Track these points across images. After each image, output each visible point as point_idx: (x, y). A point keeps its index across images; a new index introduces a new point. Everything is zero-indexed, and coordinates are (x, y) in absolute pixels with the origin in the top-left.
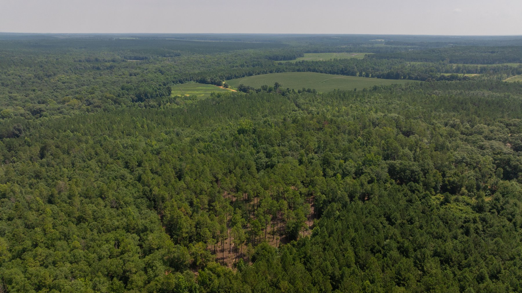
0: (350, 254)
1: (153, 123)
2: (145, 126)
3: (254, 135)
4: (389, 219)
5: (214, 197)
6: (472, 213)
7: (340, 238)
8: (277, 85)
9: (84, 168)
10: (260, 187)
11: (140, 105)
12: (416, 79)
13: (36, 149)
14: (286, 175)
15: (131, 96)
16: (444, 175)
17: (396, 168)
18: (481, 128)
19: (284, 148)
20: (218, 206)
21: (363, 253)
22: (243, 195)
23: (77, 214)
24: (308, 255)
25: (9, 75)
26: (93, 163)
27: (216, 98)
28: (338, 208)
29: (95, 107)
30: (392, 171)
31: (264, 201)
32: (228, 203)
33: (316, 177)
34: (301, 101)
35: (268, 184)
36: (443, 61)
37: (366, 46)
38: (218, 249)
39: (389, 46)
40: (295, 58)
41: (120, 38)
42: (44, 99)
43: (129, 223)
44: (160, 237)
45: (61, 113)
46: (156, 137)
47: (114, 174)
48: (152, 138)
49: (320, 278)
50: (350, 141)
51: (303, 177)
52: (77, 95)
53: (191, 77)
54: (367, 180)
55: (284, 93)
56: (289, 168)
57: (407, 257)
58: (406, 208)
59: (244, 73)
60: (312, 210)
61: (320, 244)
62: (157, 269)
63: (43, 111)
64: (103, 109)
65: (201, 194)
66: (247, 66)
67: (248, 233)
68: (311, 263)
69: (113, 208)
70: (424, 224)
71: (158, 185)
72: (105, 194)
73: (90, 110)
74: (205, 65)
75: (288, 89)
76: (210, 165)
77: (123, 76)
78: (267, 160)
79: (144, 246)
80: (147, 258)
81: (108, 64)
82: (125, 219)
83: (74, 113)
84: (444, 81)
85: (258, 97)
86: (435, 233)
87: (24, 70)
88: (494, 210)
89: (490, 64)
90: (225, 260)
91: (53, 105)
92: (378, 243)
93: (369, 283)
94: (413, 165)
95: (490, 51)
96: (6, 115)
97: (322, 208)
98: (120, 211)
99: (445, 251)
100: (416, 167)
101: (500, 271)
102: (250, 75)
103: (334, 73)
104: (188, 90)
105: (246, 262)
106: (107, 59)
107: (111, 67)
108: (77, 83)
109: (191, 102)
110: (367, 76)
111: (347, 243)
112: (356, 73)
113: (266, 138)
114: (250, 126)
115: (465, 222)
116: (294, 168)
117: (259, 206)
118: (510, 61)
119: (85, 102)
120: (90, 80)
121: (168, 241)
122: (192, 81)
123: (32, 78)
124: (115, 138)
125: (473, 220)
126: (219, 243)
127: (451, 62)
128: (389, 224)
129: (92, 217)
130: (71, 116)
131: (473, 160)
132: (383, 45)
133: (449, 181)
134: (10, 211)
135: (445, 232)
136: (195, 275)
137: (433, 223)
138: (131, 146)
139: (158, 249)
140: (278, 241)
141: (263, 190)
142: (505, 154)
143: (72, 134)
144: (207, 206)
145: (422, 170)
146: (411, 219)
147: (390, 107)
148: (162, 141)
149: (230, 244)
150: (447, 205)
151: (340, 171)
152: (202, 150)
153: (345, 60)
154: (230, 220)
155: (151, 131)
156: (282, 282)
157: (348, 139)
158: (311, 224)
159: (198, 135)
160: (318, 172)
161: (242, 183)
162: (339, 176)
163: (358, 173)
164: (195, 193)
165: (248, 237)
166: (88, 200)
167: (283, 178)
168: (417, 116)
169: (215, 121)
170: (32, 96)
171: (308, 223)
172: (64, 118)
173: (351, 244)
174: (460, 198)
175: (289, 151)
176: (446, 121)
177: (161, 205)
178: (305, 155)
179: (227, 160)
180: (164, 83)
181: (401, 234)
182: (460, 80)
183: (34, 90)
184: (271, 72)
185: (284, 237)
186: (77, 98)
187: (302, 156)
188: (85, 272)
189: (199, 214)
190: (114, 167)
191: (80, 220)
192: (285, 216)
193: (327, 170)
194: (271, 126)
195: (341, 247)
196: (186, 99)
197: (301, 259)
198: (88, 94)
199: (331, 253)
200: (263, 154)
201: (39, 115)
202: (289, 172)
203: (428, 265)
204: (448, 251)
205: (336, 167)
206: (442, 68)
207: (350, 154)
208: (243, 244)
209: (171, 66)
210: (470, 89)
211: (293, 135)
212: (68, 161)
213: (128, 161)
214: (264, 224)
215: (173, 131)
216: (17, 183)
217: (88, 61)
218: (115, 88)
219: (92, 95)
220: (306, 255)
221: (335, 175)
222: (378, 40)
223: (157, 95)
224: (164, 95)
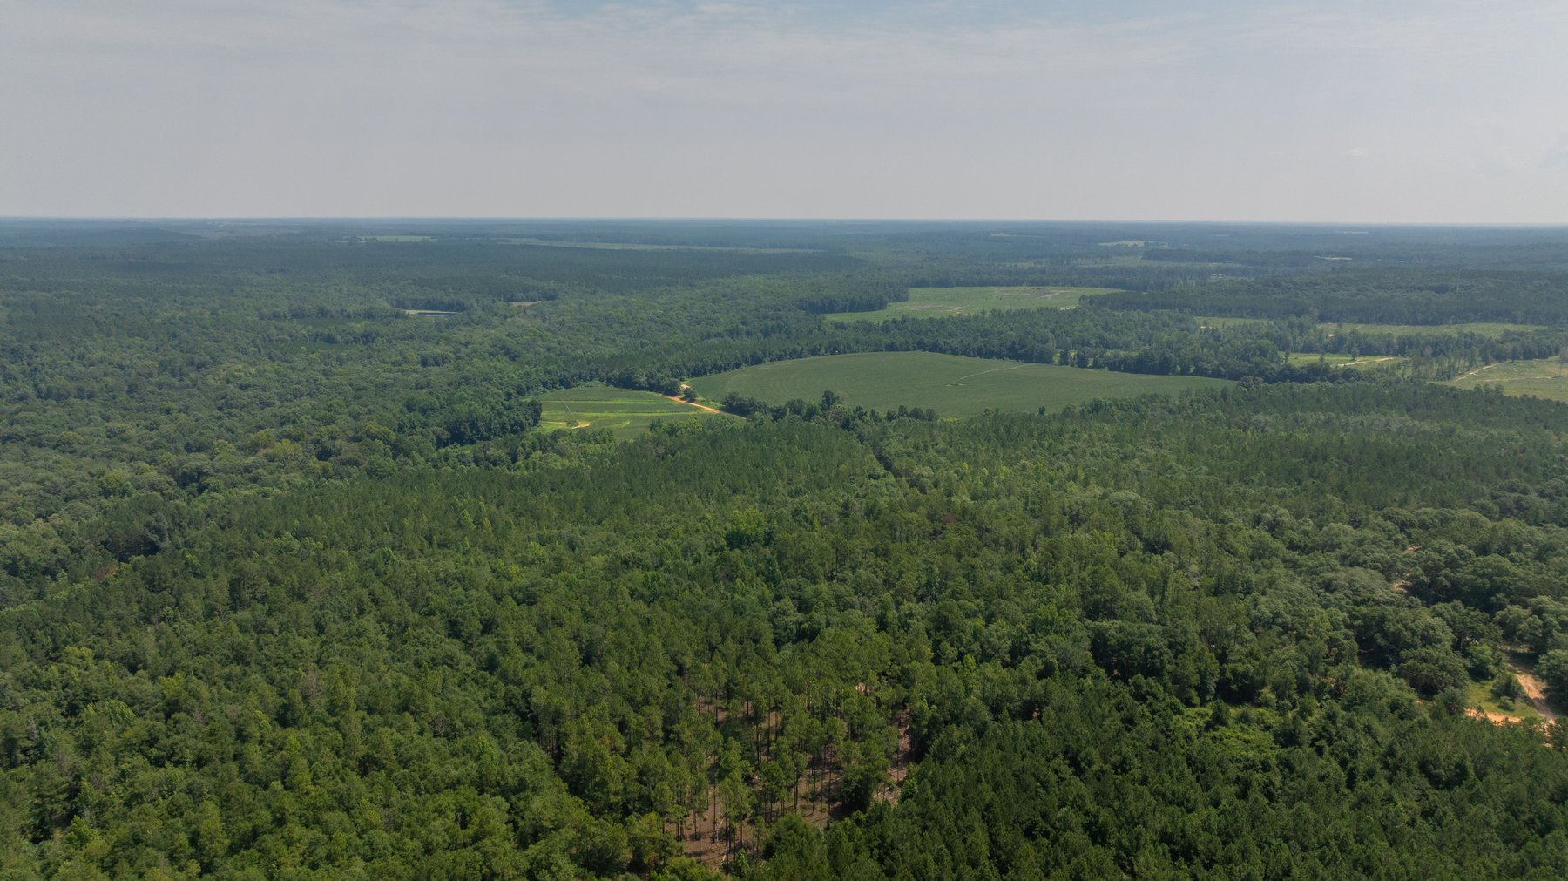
0: (980, 837)
1: (503, 510)
2: (487, 522)
3: (768, 551)
4: (1075, 763)
5: (676, 712)
6: (1271, 748)
7: (960, 804)
8: (829, 399)
9: (348, 637)
10: (783, 687)
11: (463, 456)
12: (1216, 374)
13: (219, 588)
14: (844, 658)
15: (434, 429)
16: (1222, 658)
17: (1108, 640)
18: (1337, 535)
19: (842, 589)
20: (688, 732)
21: (1006, 836)
22: (743, 705)
23: (362, 750)
24: (888, 841)
25: (92, 364)
26: (369, 622)
27: (666, 438)
28: (965, 737)
29: (344, 463)
30: (1101, 649)
31: (791, 720)
32: (709, 725)
33: (914, 663)
34: (893, 446)
35: (801, 680)
36: (1299, 315)
37: (1087, 264)
38: (688, 832)
39: (1154, 264)
40: (881, 305)
41: (380, 239)
42: (200, 439)
43: (484, 772)
44: (558, 804)
45: (255, 480)
46: (516, 553)
47: (427, 653)
48: (507, 554)
50: (1008, 568)
51: (885, 662)
52: (289, 428)
53: (592, 370)
54: (1034, 670)
55: (848, 421)
56: (852, 639)
57: (1104, 843)
58: (1116, 738)
59: (739, 356)
60: (904, 743)
61: (916, 818)
62: (558, 872)
63: (207, 474)
64: (367, 470)
65: (647, 703)
66: (749, 334)
67: (757, 795)
68: (892, 859)
69: (439, 736)
70: (1151, 772)
71: (543, 682)
72: (418, 702)
73: (332, 472)
74: (630, 329)
75: (859, 409)
76: (664, 631)
77: (405, 367)
78: (800, 617)
79: (521, 823)
80: (533, 850)
81: (359, 327)
82: (471, 763)
83: (288, 482)
84: (1288, 383)
85: (778, 436)
86: (1168, 794)
87: (129, 347)
88: (1322, 742)
89: (1433, 323)
90: (703, 857)
91: (229, 456)
92: (1045, 816)
94: (1150, 632)
95: (1436, 284)
96: (114, 486)
97: (928, 736)
98: (458, 744)
99: (1183, 831)
100: (1156, 640)
102: (757, 361)
103: (989, 355)
104: (586, 409)
105: (752, 858)
106: (350, 310)
107: (367, 338)
108: (281, 390)
109: (598, 448)
110: (1082, 363)
111: (975, 815)
112: (1050, 354)
113: (797, 560)
114: (758, 525)
115: (1246, 768)
116: (864, 638)
117: (780, 732)
118: (1485, 318)
119: (312, 446)
120: (315, 381)
121: (577, 811)
122: (596, 382)
123: (155, 372)
124: (410, 555)
125: (1263, 764)
126: (690, 820)
127: (1323, 318)
128: (1074, 773)
129: (394, 758)
130: (282, 489)
131: (1300, 620)
132: (1136, 262)
133: (1234, 672)
134: (201, 744)
135: (1191, 792)
137: (1170, 773)
138: (456, 578)
139: (556, 829)
140: (825, 815)
141: (789, 693)
142: (1378, 603)
143: (296, 544)
144: (660, 733)
145: (1171, 646)
146: (1124, 761)
147: (1125, 468)
148: (532, 563)
149: (715, 823)
150: (1217, 730)
151: (976, 647)
152: (640, 589)
153: (1023, 313)
154: (716, 766)
155: (503, 536)
157: (1004, 564)
158: (902, 775)
159: (626, 549)
160: (919, 651)
161: (740, 677)
162: (970, 659)
163: (1018, 653)
164: (631, 699)
165: (756, 803)
166: (377, 717)
167: (837, 666)
168: (1186, 499)
169: (665, 506)
170: (169, 428)
171: (894, 772)
172: (265, 495)
173: (983, 817)
174: (1254, 713)
175: (856, 594)
176: (1257, 511)
177: (550, 729)
178: (893, 606)
179: (703, 619)
180: (519, 387)
181: (1096, 795)
182: (1332, 379)
183: (168, 411)
184: (814, 352)
185: (839, 806)
186: (289, 436)
187: (885, 607)
189: (645, 751)
190: (426, 634)
191: (367, 766)
192: (841, 756)
193: (945, 645)
194: (811, 523)
195: (960, 823)
196: (583, 439)
197: (872, 850)
198: (317, 423)
199: (936, 834)
200: (790, 603)
201: (195, 484)
202: (851, 651)
203: (1142, 861)
204: (1190, 832)
205: (966, 638)
206: (1294, 339)
207: (1000, 604)
208: (744, 821)
209: (535, 332)
210: (1355, 410)
211: (865, 551)
212: (306, 618)
213: (459, 619)
214: (793, 775)
215: (559, 535)
216: (196, 674)
217: (299, 315)
218: (389, 406)
219: (329, 427)
220: (884, 841)
221: (961, 657)
222: (1125, 242)
223: (503, 427)
224: (522, 425)
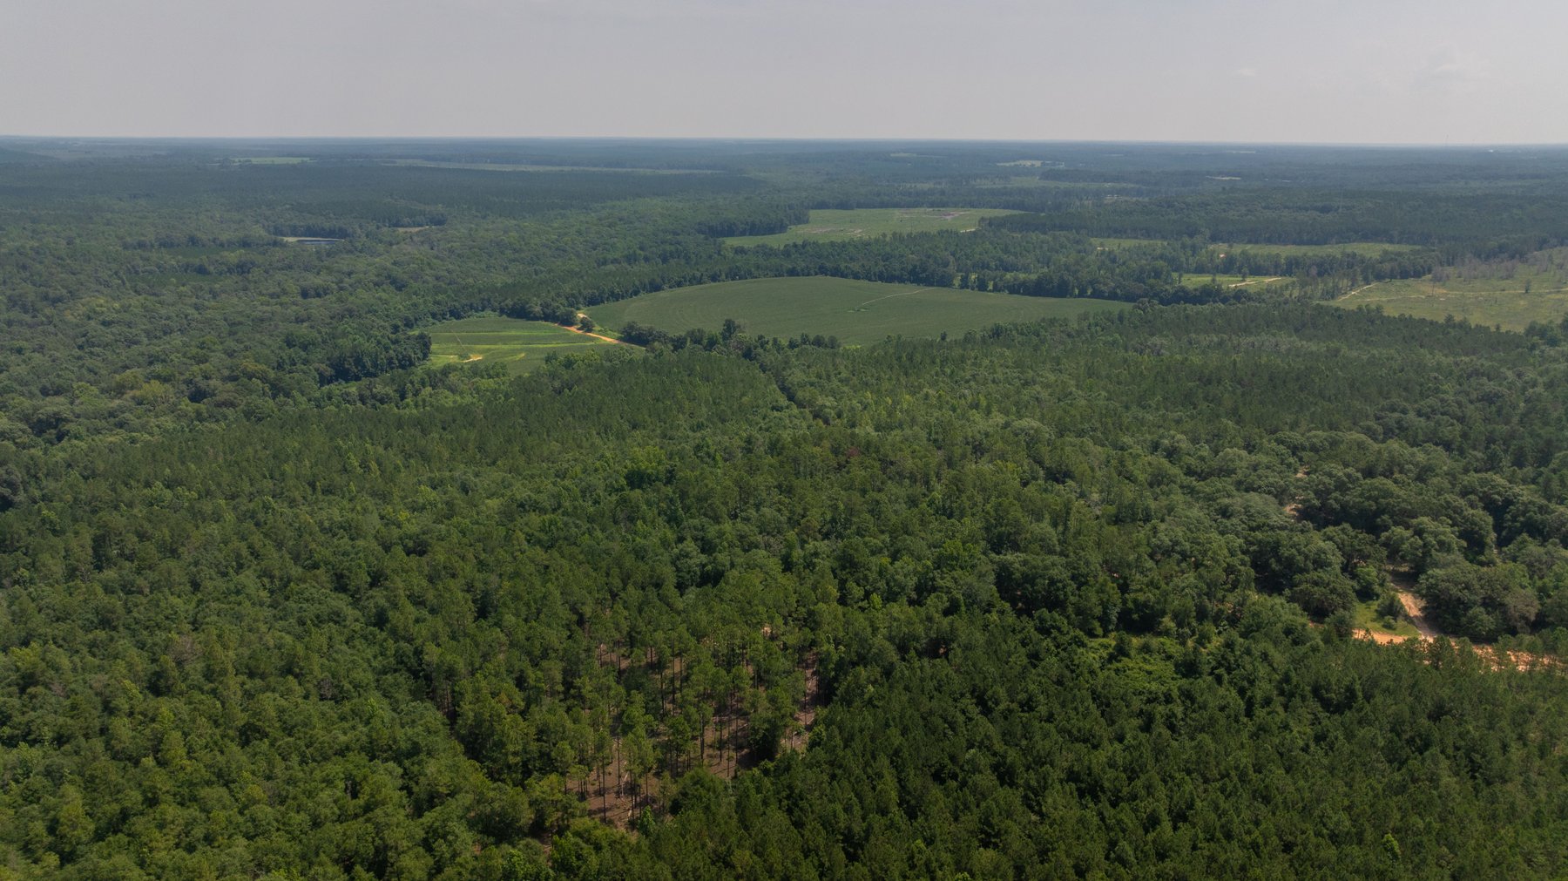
0: (889, 786)
1: (391, 452)
2: (374, 465)
3: (669, 490)
4: (982, 702)
5: (576, 665)
6: (1173, 679)
7: (868, 750)
8: (730, 328)
9: (227, 594)
10: (687, 635)
11: (348, 394)
12: (1113, 296)
13: (81, 543)
14: (749, 603)
15: (317, 365)
16: (1124, 588)
17: (1013, 573)
18: (1233, 460)
19: (746, 528)
20: (589, 686)
21: (915, 781)
22: (646, 653)
23: (242, 719)
24: (797, 791)
26: (248, 579)
27: (562, 371)
28: (872, 678)
29: (219, 405)
30: (1004, 581)
31: (696, 668)
32: (611, 676)
33: (820, 604)
34: (796, 375)
35: (705, 627)
36: (1191, 236)
37: (986, 184)
38: (591, 789)
39: (1051, 184)
40: (780, 227)
41: (255, 161)
42: (58, 381)
43: (374, 737)
44: (454, 768)
45: (121, 425)
46: (406, 497)
47: (311, 610)
48: (396, 500)
49: (820, 841)
50: (913, 502)
51: (791, 604)
52: (158, 367)
53: (484, 299)
54: (940, 608)
55: (749, 350)
56: (757, 581)
57: (1012, 784)
58: (1023, 675)
59: (637, 283)
60: (812, 685)
61: (824, 766)
62: (455, 841)
63: (66, 420)
64: (244, 412)
65: (546, 656)
66: (647, 259)
67: (662, 747)
68: (801, 810)
69: (326, 699)
70: (1057, 709)
71: (435, 638)
72: (302, 664)
73: (206, 415)
74: (523, 255)
75: (761, 337)
76: (562, 579)
77: (284, 299)
78: (703, 558)
79: (416, 789)
80: (429, 817)
81: (233, 257)
82: (361, 728)
83: (158, 426)
84: (1182, 305)
85: (678, 367)
86: (1075, 731)
88: (1221, 671)
89: (1317, 243)
90: (608, 814)
91: (91, 399)
92: (953, 758)
93: (922, 845)
94: (1053, 564)
95: (1319, 204)
97: (836, 679)
98: (347, 707)
99: (1089, 768)
100: (1060, 572)
101: (1193, 805)
102: (656, 288)
103: (890, 279)
104: (479, 341)
105: (658, 814)
106: (224, 237)
107: (242, 269)
108: (148, 326)
109: (491, 383)
110: (982, 286)
111: (883, 761)
112: (951, 277)
113: (700, 499)
114: (659, 463)
115: (1149, 701)
116: (769, 580)
117: (685, 680)
118: (1365, 238)
119: (184, 387)
120: (186, 316)
121: (473, 774)
122: (488, 312)
124: (292, 503)
125: (1165, 696)
126: (593, 775)
127: (1214, 239)
128: (982, 713)
129: (277, 725)
130: (151, 434)
131: (1199, 547)
132: (1034, 182)
133: (1135, 601)
134: (61, 720)
135: (1096, 728)
136: (545, 851)
137: (1076, 709)
138: (342, 527)
139: (452, 794)
140: (733, 763)
141: (693, 640)
142: (1272, 528)
143: (168, 494)
144: (560, 688)
145: (1073, 578)
146: (1030, 699)
147: (1026, 394)
148: (423, 508)
149: (619, 777)
150: (1120, 661)
151: (882, 585)
152: (537, 534)
153: (924, 235)
155: (392, 480)
156: (737, 852)
157: (909, 497)
158: (810, 718)
159: (522, 492)
160: (825, 592)
161: (642, 626)
162: (876, 598)
163: (924, 589)
164: (529, 653)
165: (661, 756)
166: (258, 682)
167: (743, 612)
168: (1086, 426)
169: (562, 444)
170: (21, 370)
171: (802, 715)
172: (133, 441)
173: (892, 762)
174: (1155, 642)
175: (760, 533)
176: (1155, 437)
177: (444, 687)
178: (798, 545)
179: (603, 564)
180: (406, 319)
181: (1004, 734)
182: (1225, 300)
183: (20, 351)
184: (714, 278)
185: (747, 754)
186: (158, 377)
187: (790, 546)
188: (285, 855)
189: (544, 708)
190: (310, 589)
191: (248, 735)
192: (748, 702)
193: (851, 584)
194: (714, 459)
195: (869, 770)
196: (475, 374)
197: (780, 801)
198: (188, 361)
199: (845, 783)
200: (693, 544)
201: (53, 431)
202: (756, 594)
203: (1050, 800)
204: (1096, 770)
205: (872, 576)
206: (1187, 260)
207: (905, 540)
208: (650, 775)
209: (422, 260)
210: (1246, 331)
211: (768, 488)
212: (179, 575)
213: (346, 572)
214: (698, 726)
215: (452, 478)
216: (55, 643)
217: (166, 244)
218: (267, 342)
219: (202, 366)
220: (792, 792)
221: (867, 596)
222: (1022, 162)
223: (390, 361)
224: (410, 360)
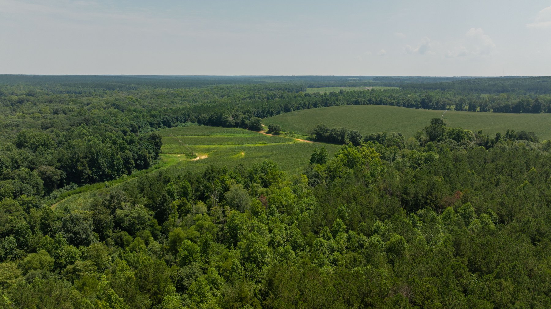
15: (43, 168)
104: (203, 142)
180: (132, 126)
224: (145, 159)
